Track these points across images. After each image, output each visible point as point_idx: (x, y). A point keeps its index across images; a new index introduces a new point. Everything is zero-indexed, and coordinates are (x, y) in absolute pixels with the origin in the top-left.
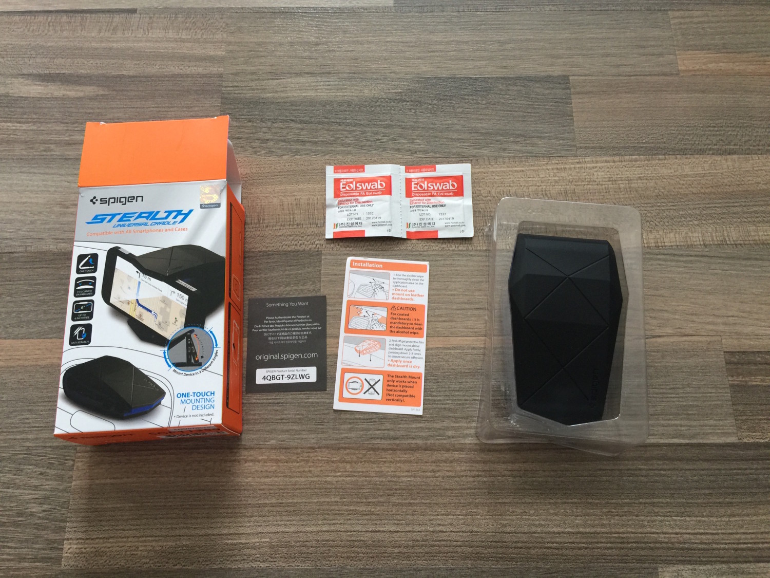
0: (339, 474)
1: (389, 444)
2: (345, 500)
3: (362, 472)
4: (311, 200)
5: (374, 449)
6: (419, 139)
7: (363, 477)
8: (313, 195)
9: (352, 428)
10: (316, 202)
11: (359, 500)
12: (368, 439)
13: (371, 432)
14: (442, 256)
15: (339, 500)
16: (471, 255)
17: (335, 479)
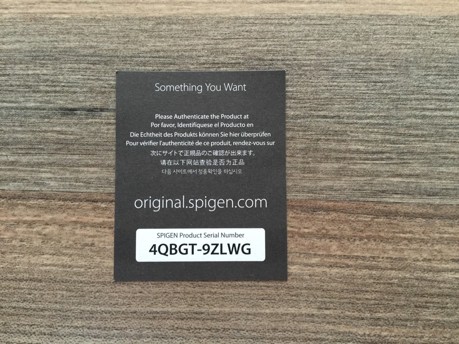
0: (314, 260)
1: (419, 205)
2: (327, 312)
3: (364, 258)
5: (387, 214)
7: (366, 267)
9: (343, 169)
11: (356, 314)
12: (375, 194)
13: (381, 179)
15: (315, 312)
17: (307, 270)
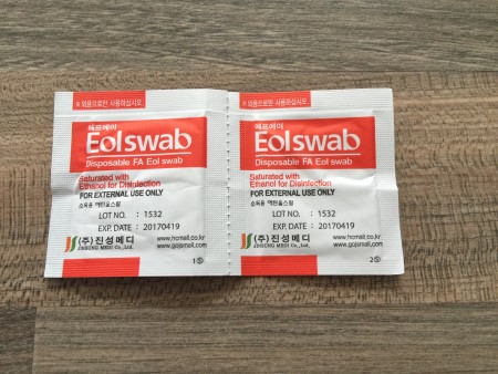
4: (18, 174)
6: (272, 29)
8: (23, 162)
10: (28, 181)
14: (327, 320)
16: (397, 319)
